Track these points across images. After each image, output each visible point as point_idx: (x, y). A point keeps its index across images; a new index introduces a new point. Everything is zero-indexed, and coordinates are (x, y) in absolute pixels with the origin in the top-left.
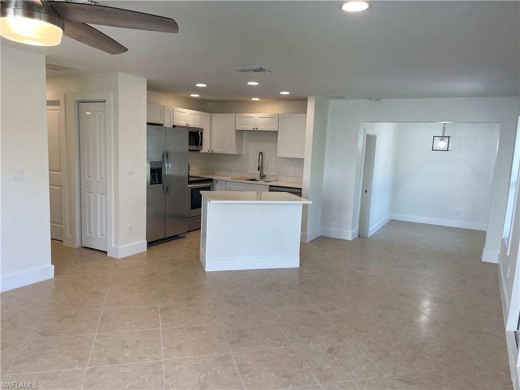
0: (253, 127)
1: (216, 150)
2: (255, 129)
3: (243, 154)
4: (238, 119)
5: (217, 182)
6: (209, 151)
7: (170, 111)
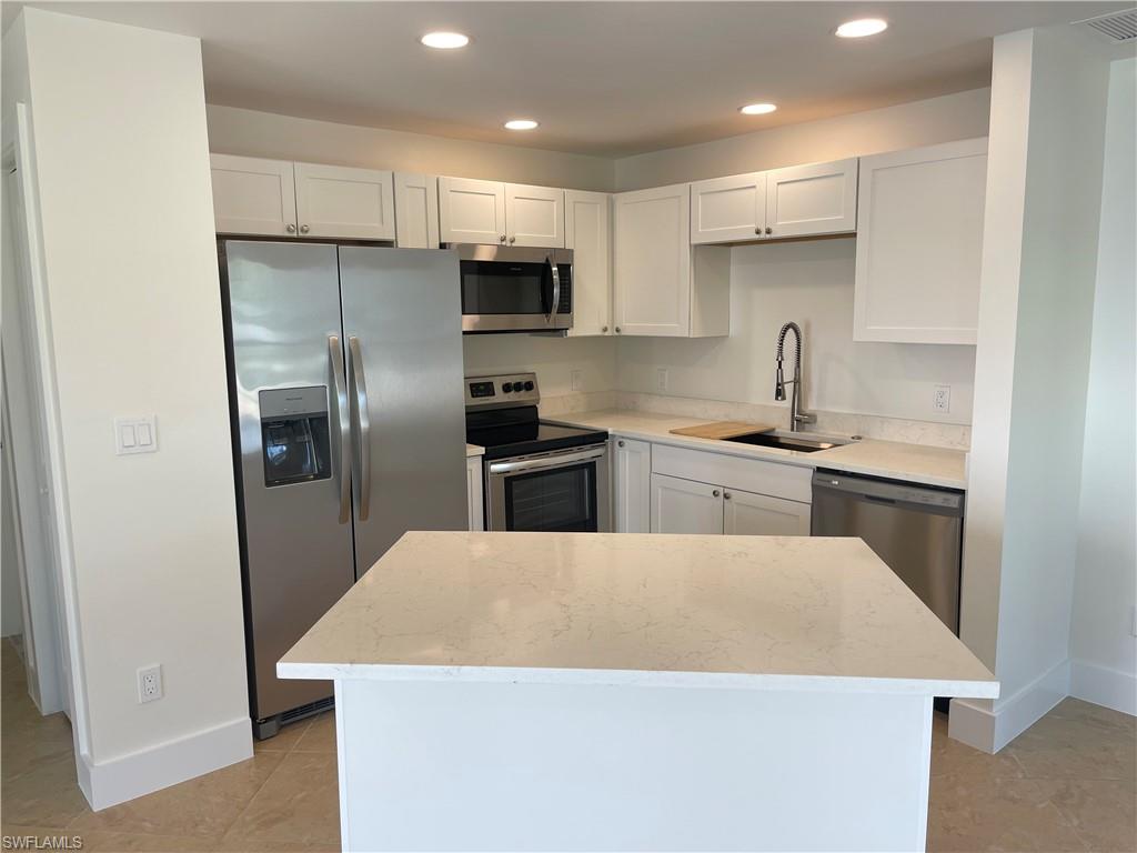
0: (753, 226)
1: (631, 327)
2: (763, 236)
3: (732, 332)
4: (699, 202)
5: (621, 444)
6: (605, 330)
7: (423, 191)
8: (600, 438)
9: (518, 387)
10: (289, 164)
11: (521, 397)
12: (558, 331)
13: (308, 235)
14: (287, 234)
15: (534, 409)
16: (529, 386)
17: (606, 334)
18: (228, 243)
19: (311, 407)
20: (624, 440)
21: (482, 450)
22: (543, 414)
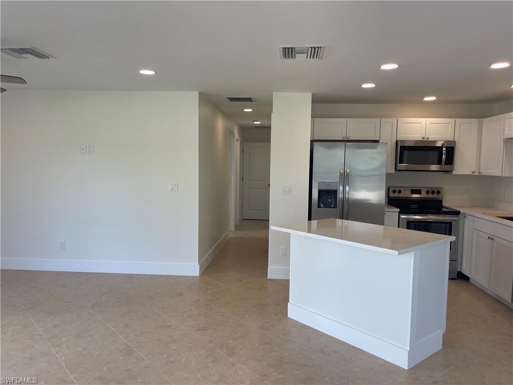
1: (486, 172)
4: (507, 121)
5: (465, 216)
6: (474, 172)
7: (391, 124)
8: (457, 213)
9: (433, 192)
10: (346, 119)
11: (435, 196)
12: (449, 172)
13: (350, 139)
14: (343, 139)
15: (441, 202)
16: (439, 193)
17: (475, 174)
18: (315, 143)
19: (333, 188)
20: (467, 216)
21: (398, 210)
22: (445, 204)
